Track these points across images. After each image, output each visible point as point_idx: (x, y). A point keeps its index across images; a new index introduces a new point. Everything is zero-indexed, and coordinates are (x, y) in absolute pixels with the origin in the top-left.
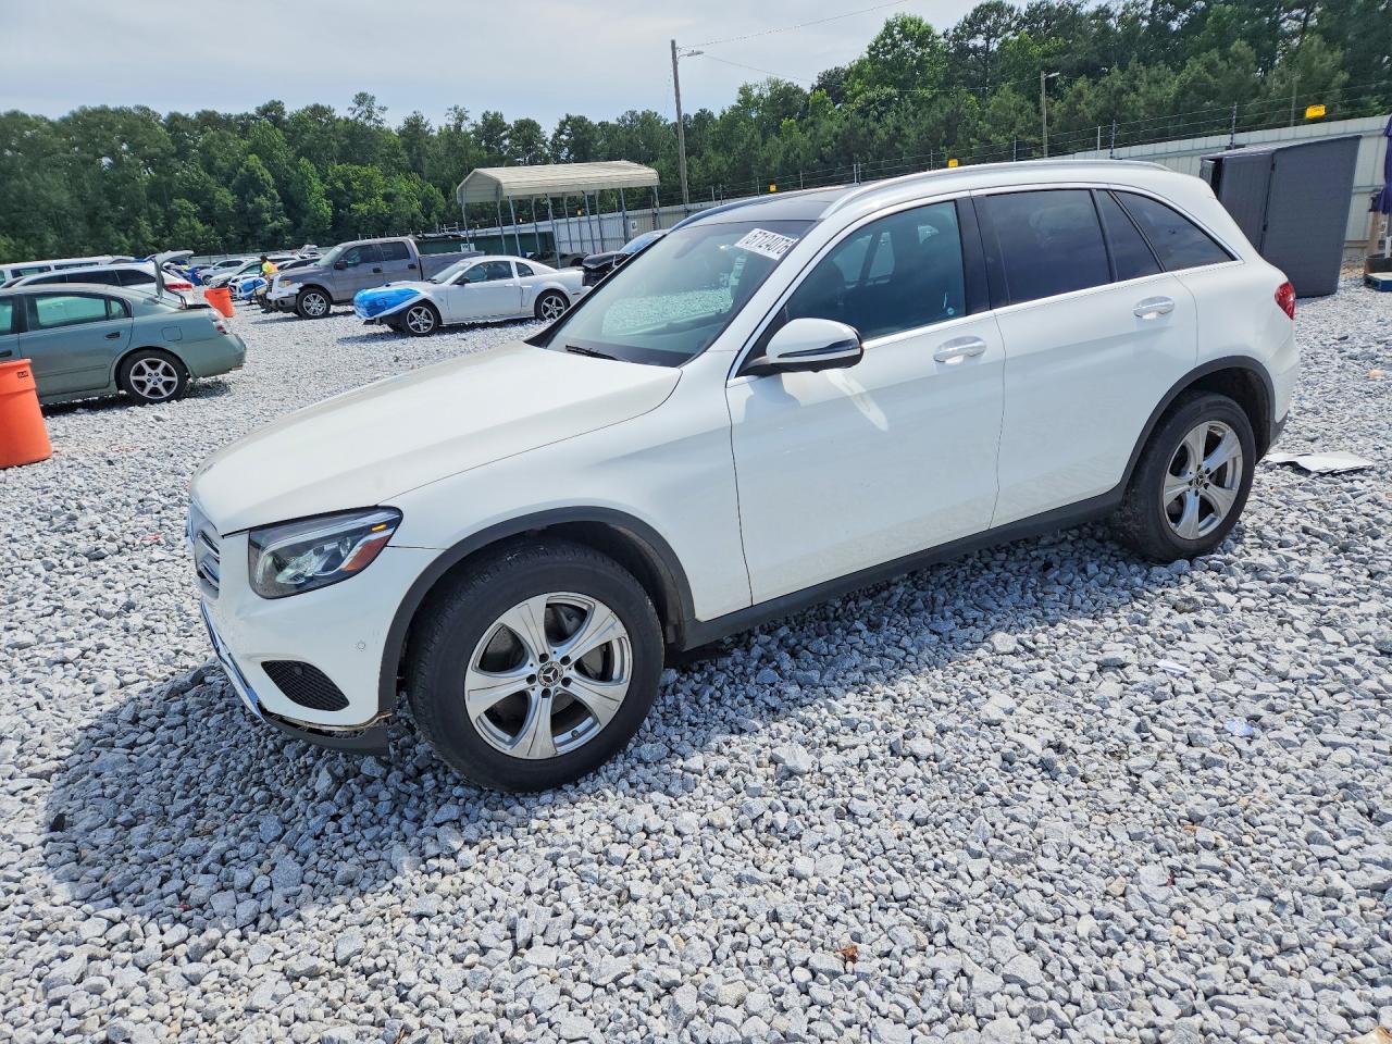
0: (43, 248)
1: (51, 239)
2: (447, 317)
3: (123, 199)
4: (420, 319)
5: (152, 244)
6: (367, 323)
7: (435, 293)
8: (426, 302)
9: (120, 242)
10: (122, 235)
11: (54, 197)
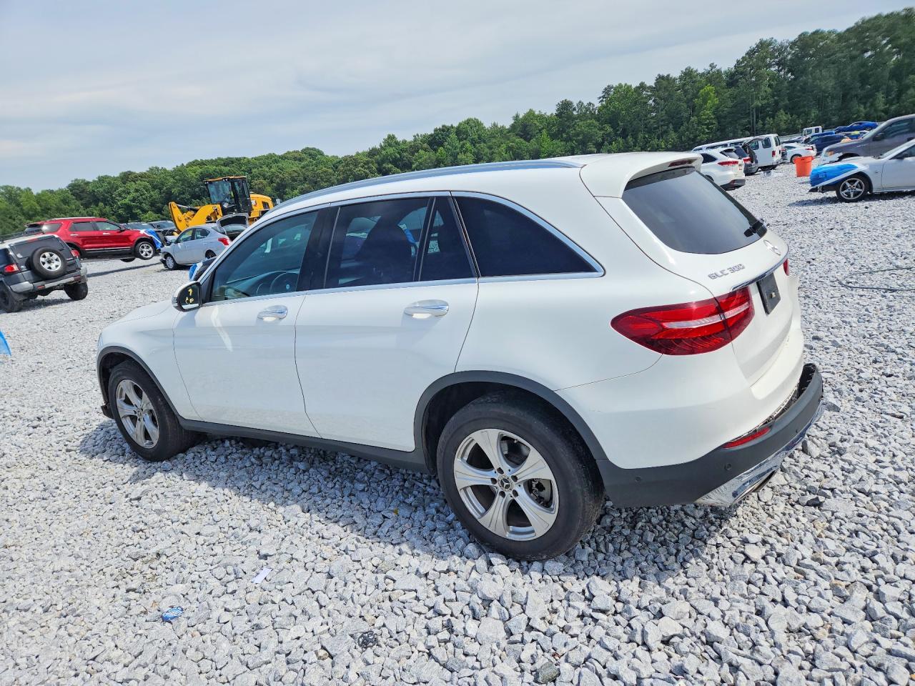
0: (807, 119)
1: (814, 113)
2: (877, 187)
3: (871, 80)
4: (851, 189)
5: (883, 111)
6: (812, 190)
7: (871, 166)
8: (861, 175)
9: (859, 111)
10: (862, 106)
11: (823, 85)
